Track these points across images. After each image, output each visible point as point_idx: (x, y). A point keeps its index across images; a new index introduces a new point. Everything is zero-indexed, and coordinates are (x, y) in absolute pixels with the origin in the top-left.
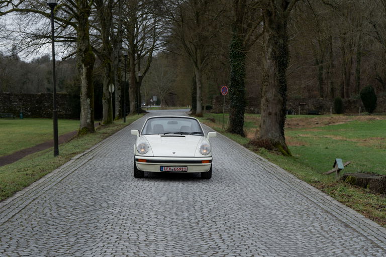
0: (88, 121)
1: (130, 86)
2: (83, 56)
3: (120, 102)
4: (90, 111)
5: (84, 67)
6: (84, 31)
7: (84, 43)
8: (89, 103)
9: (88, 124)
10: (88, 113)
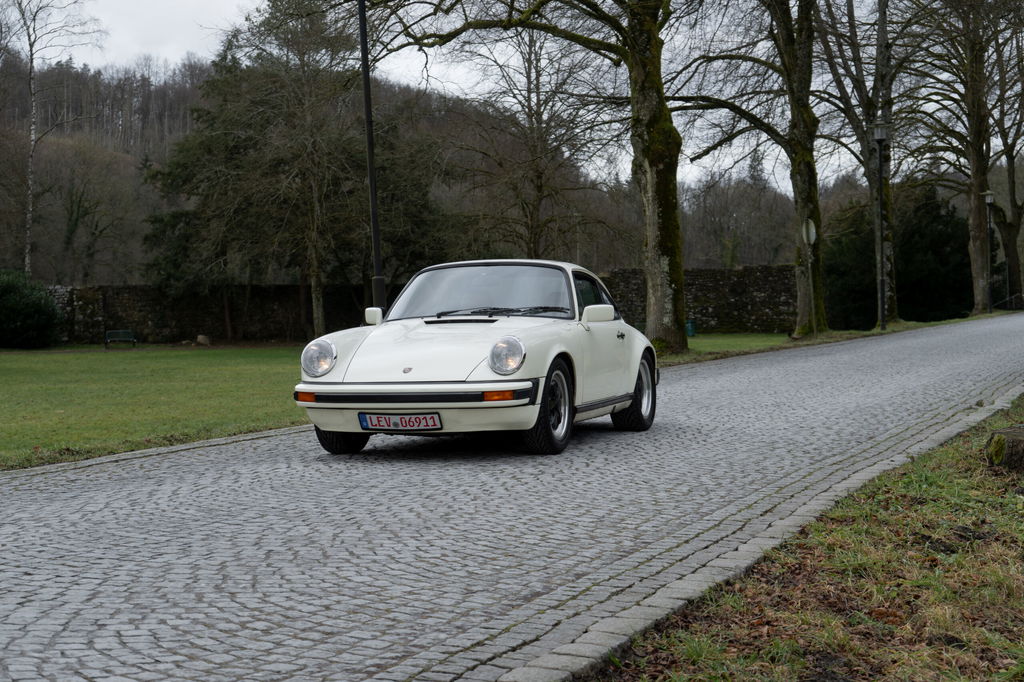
0: (666, 320)
1: (972, 233)
2: (646, 137)
3: (889, 274)
4: (669, 291)
5: (648, 170)
6: (644, 67)
7: (645, 99)
8: (667, 269)
9: (667, 329)
10: (666, 296)
